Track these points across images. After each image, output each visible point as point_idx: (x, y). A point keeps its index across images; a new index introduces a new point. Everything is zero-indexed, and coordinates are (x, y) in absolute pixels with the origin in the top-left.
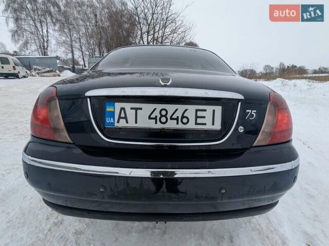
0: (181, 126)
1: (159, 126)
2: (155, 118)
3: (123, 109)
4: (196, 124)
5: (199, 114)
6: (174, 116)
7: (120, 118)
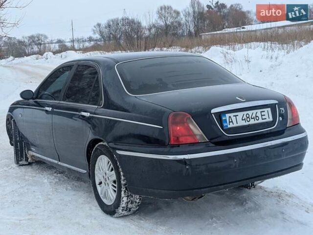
0: (256, 122)
1: (247, 123)
2: (245, 120)
3: (230, 117)
4: (262, 119)
5: (263, 113)
6: (253, 117)
7: (230, 122)
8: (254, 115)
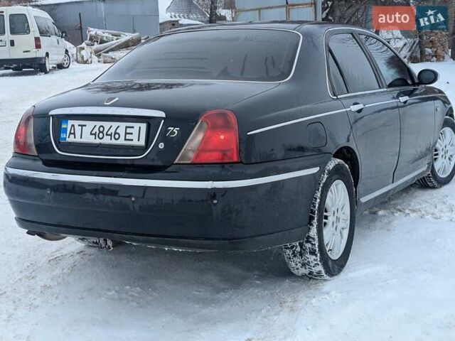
0: (114, 142)
2: (95, 134)
3: (73, 126)
4: (126, 140)
6: (109, 133)
8: (112, 131)
